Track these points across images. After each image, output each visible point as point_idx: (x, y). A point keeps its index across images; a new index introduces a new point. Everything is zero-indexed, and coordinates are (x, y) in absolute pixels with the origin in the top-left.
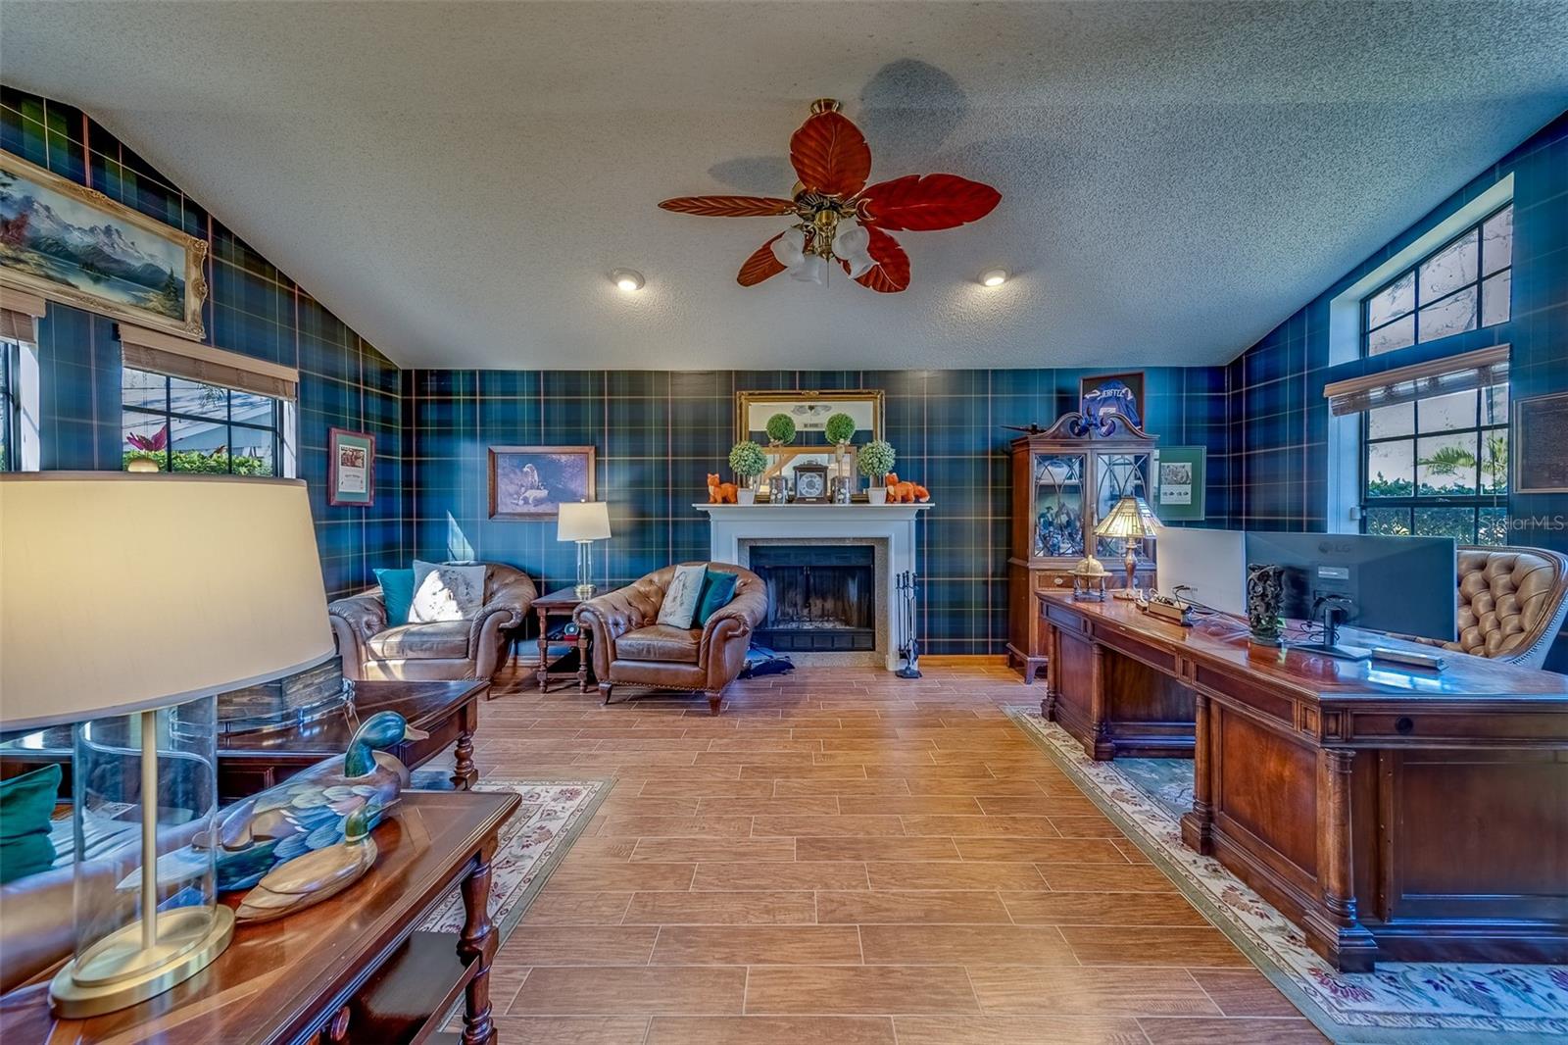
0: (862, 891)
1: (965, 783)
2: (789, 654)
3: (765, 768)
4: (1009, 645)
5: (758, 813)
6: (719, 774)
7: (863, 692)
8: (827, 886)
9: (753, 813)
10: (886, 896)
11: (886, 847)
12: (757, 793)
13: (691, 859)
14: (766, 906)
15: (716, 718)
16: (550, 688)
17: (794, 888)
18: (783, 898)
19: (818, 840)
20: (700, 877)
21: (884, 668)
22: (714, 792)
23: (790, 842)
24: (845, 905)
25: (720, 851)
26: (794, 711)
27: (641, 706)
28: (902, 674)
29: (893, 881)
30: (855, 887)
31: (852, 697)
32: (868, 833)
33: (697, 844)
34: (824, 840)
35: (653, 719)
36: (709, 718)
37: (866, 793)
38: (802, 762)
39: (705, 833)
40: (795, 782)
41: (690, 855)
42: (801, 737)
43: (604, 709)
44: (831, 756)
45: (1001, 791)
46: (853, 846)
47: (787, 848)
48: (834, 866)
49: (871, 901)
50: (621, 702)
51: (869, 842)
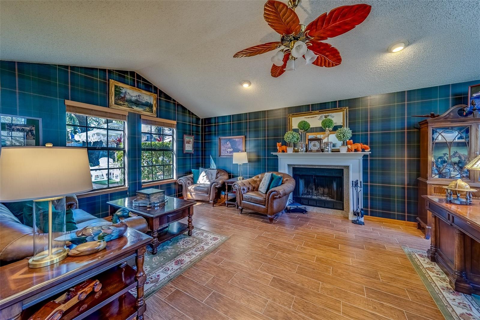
0: (287, 308)
1: (362, 278)
2: (306, 207)
3: (277, 246)
4: (418, 218)
5: (265, 262)
6: (260, 245)
7: (332, 226)
8: (274, 300)
9: (264, 262)
10: (296, 315)
11: (308, 293)
12: (269, 255)
13: (235, 271)
14: (248, 298)
15: (270, 225)
16: (229, 206)
17: (262, 296)
18: (256, 298)
19: (281, 280)
20: (235, 279)
21: (348, 218)
22: (256, 250)
23: (271, 277)
24: (277, 311)
25: (245, 272)
26: (300, 228)
27: (251, 216)
28: (354, 222)
29: (302, 310)
30: (285, 305)
31: (327, 227)
32: (303, 285)
33: (240, 266)
34: (284, 282)
35: (251, 221)
36: (268, 224)
37: (311, 268)
38: (292, 248)
39: (244, 264)
40: (285, 255)
41: (236, 270)
42: (297, 238)
43: (240, 215)
44: (305, 249)
45: (380, 288)
46: (293, 288)
47: (268, 279)
48: (281, 293)
49: (288, 314)
50: (246, 214)
51: (302, 289)
